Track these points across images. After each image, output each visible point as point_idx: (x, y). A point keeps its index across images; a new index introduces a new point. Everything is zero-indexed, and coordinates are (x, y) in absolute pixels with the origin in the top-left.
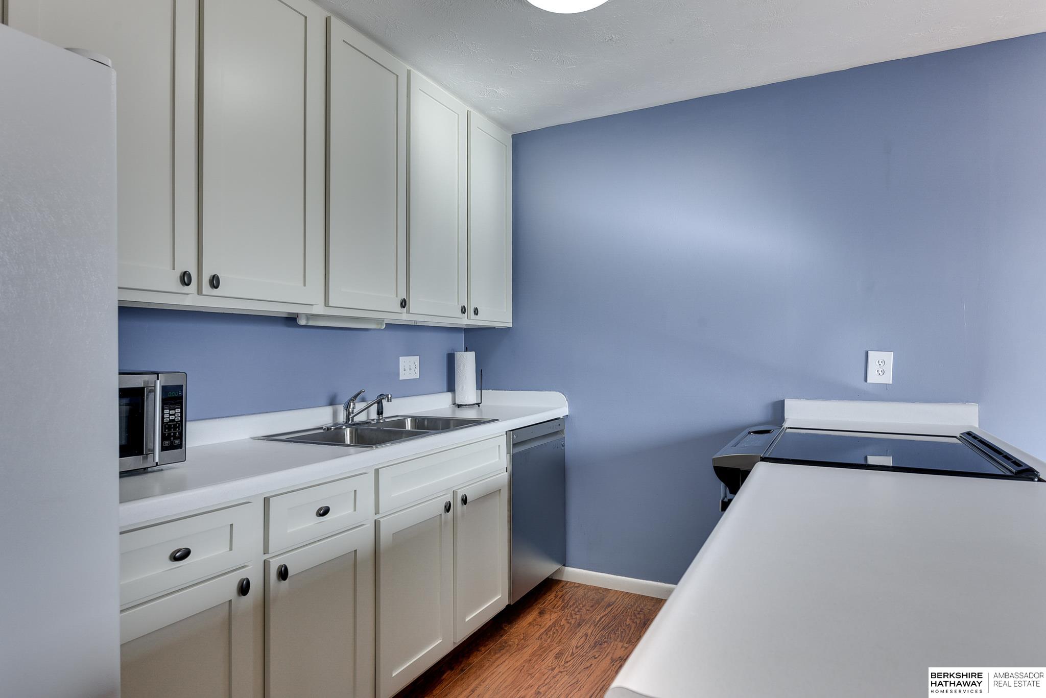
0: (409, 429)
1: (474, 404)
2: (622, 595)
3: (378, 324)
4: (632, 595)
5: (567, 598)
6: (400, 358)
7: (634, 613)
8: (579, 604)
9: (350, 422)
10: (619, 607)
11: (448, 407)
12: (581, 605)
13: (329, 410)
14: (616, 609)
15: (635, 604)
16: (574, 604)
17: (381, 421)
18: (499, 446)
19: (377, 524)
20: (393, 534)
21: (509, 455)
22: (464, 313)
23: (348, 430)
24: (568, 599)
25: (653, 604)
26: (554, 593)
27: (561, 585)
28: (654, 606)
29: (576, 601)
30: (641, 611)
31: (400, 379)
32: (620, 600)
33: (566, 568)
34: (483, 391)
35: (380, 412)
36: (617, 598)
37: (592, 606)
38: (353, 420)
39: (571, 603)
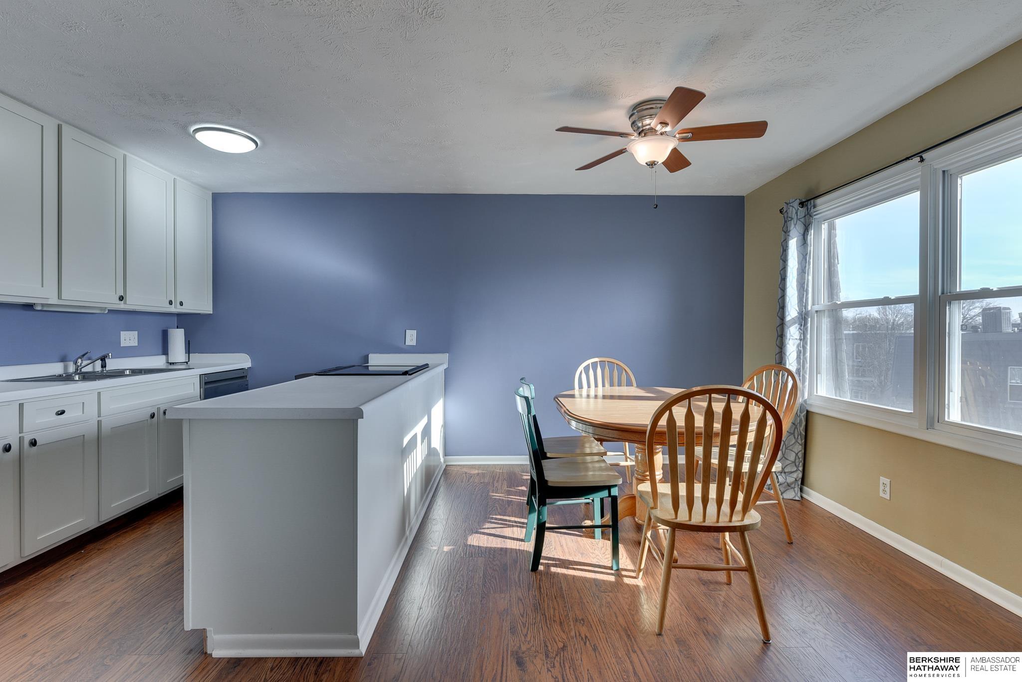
3: (101, 310)
18: (194, 383)
19: (99, 422)
20: (111, 428)
21: (202, 389)
22: (171, 304)
34: (190, 354)
38: (81, 371)
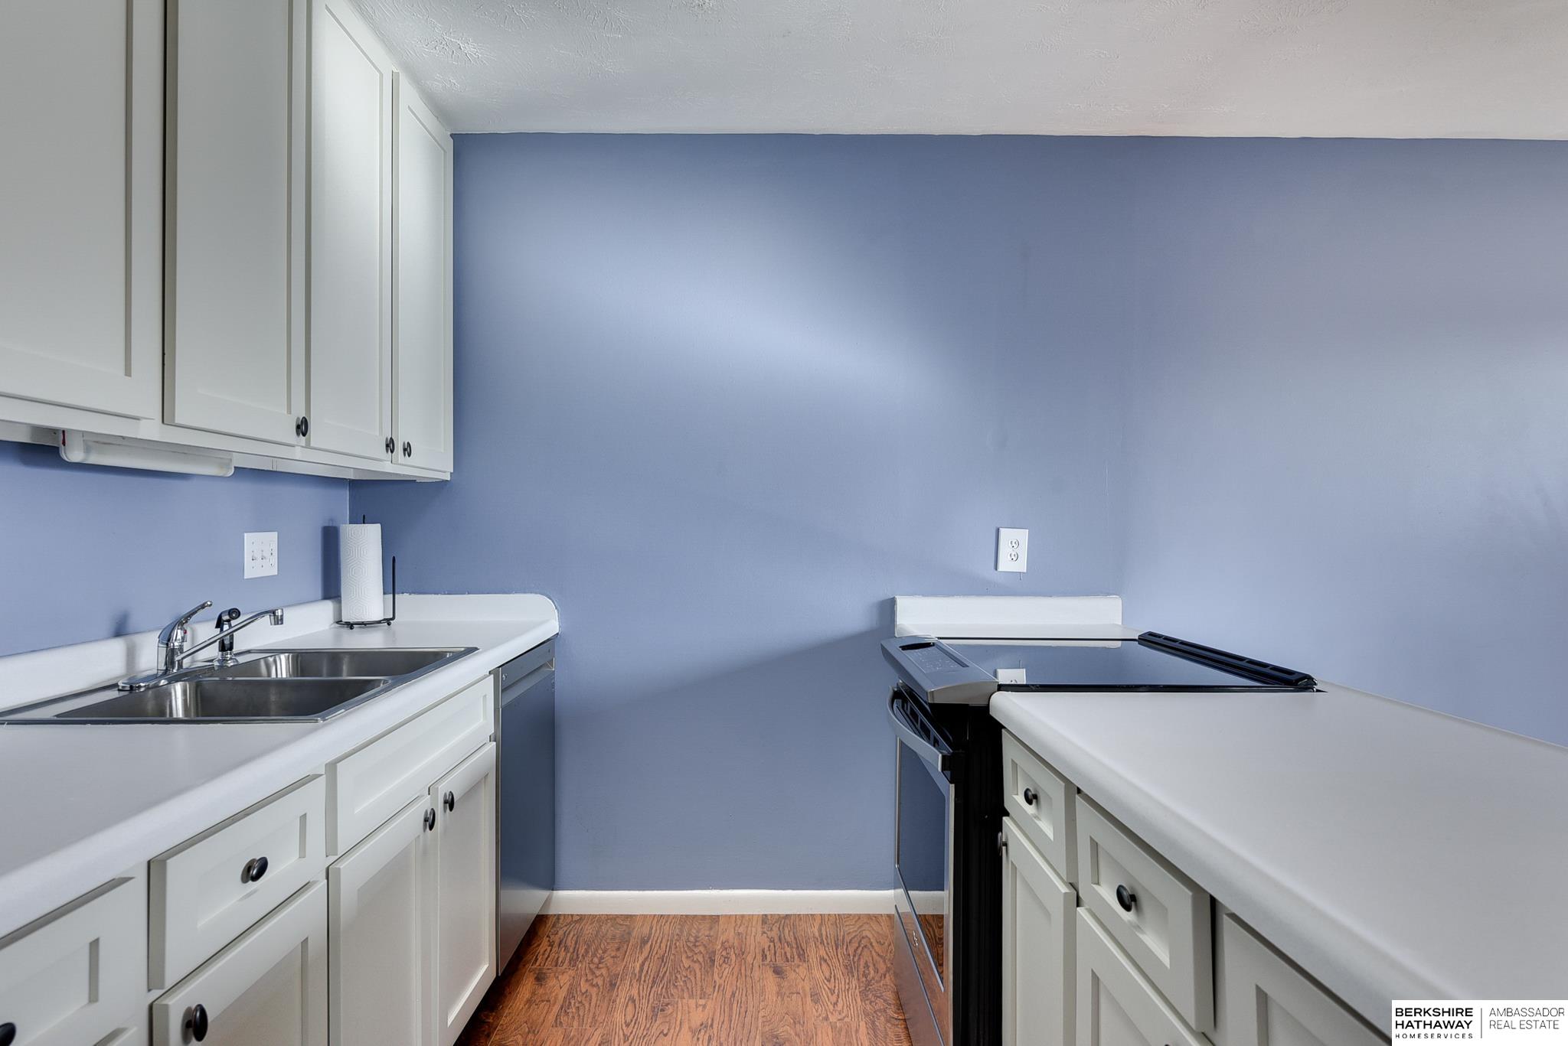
0: (284, 676)
1: (379, 622)
2: (656, 920)
4: (671, 918)
5: (570, 942)
6: (246, 534)
7: (689, 947)
8: (597, 950)
9: (175, 671)
10: (661, 942)
11: (327, 628)
12: (600, 952)
13: (118, 646)
14: (658, 944)
15: (681, 931)
16: (587, 951)
17: (230, 663)
23: (178, 688)
24: (573, 946)
25: (708, 926)
26: (545, 939)
27: (550, 924)
28: (711, 929)
29: (589, 946)
30: (696, 941)
31: (246, 576)
32: (656, 930)
33: (555, 892)
35: (225, 647)
36: (651, 928)
37: (618, 949)
39: (582, 951)
